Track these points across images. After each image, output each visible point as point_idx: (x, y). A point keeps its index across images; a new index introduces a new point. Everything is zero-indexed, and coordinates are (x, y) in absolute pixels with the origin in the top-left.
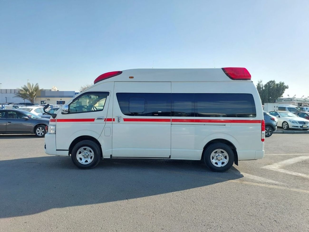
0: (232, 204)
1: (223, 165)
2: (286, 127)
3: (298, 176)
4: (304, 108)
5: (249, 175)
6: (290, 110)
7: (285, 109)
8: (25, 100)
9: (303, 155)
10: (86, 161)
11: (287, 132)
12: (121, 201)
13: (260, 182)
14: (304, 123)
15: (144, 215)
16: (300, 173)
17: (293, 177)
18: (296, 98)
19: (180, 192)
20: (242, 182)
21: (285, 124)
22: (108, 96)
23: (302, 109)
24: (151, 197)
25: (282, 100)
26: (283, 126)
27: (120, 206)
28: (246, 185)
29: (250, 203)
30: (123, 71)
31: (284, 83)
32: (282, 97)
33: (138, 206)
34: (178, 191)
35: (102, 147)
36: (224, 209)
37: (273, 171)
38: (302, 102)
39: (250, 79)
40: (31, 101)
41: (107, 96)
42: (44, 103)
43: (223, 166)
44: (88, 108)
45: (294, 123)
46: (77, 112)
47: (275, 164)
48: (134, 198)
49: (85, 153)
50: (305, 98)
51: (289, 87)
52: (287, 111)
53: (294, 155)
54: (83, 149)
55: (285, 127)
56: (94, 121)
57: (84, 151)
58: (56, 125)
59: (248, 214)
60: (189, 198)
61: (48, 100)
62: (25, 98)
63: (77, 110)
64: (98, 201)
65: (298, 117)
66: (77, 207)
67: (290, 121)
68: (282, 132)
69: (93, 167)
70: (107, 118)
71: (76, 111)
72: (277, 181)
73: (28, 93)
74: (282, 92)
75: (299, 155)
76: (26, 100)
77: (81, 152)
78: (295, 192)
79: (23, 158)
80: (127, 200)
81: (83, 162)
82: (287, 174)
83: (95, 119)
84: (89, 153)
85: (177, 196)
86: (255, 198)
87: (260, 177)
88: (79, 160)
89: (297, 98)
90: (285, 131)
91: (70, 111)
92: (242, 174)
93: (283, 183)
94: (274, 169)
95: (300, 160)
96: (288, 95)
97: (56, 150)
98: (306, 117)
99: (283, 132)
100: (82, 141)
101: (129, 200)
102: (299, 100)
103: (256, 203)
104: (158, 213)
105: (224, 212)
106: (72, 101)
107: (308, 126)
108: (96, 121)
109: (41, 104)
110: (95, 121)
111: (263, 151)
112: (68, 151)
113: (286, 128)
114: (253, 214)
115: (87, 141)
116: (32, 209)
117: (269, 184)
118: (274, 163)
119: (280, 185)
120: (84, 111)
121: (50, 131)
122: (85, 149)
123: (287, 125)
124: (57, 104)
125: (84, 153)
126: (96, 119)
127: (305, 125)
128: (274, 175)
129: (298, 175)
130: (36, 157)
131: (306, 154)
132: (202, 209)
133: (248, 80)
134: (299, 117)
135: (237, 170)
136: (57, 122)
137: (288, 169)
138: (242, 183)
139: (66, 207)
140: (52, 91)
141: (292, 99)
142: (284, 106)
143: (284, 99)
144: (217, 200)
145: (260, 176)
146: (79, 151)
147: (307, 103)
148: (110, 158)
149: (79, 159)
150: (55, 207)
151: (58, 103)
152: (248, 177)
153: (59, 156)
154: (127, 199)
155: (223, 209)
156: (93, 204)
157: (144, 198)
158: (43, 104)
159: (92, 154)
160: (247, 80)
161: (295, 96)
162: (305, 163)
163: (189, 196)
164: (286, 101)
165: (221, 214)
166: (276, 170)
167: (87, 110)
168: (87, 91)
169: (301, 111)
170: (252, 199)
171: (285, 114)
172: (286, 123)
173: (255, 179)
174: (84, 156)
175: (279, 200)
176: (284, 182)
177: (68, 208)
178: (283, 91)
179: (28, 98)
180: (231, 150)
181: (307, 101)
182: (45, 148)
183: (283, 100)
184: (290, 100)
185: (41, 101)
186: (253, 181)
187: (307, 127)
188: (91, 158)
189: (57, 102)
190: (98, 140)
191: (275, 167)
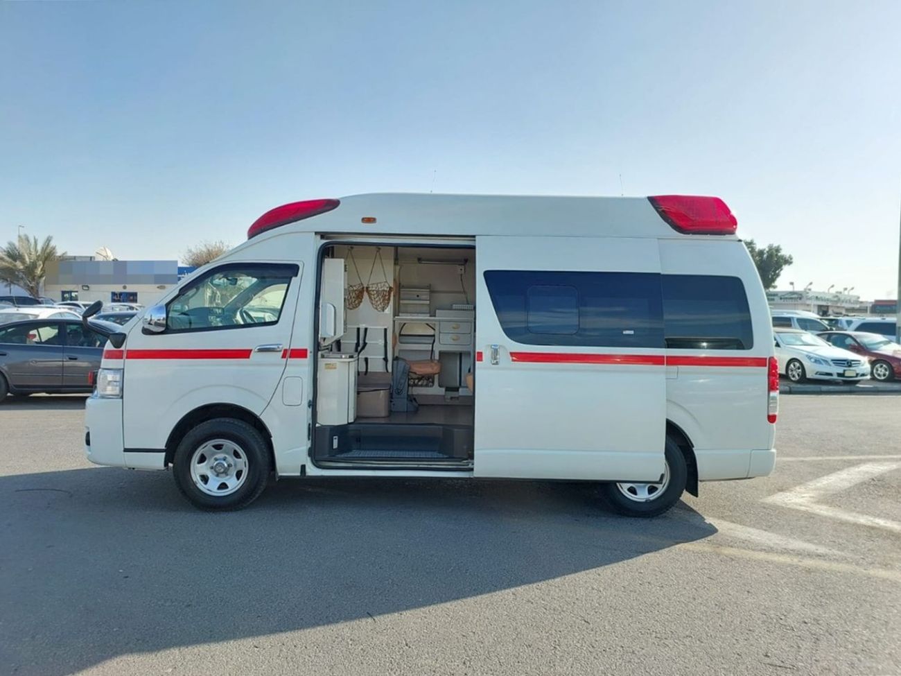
0: (708, 627)
1: (652, 495)
2: (798, 375)
3: (877, 526)
4: (841, 320)
5: (732, 525)
6: (806, 324)
7: (788, 323)
8: (12, 286)
9: (869, 461)
10: (223, 486)
11: (799, 390)
12: (352, 623)
13: (770, 550)
14: (849, 363)
15: (434, 671)
16: (879, 516)
17: (864, 531)
18: (813, 290)
19: (535, 585)
20: (717, 550)
21: (794, 366)
22: (294, 278)
23: (834, 322)
24: (448, 605)
25: (772, 297)
26: (790, 373)
27: (350, 642)
28: (732, 560)
29: (764, 622)
30: (342, 198)
31: (781, 249)
32: (775, 287)
33: (410, 642)
34: (530, 583)
35: (275, 440)
36: (687, 643)
37: (798, 511)
38: (829, 304)
39: (732, 233)
40: (31, 289)
41: (291, 278)
42: (71, 298)
43: (652, 499)
44: (226, 313)
45: (820, 363)
46: (193, 326)
47: (798, 488)
48: (394, 611)
49: (220, 459)
50: (837, 292)
51: (793, 260)
52: (795, 328)
53: (845, 461)
54: (213, 449)
55: (794, 376)
56: (248, 357)
57: (214, 454)
58: (123, 369)
59: (767, 660)
60: (570, 607)
61: (85, 288)
62: (12, 282)
63: (192, 322)
64: (275, 624)
65: (830, 345)
66: (206, 646)
67: (810, 358)
68: (787, 388)
69: (245, 505)
70: (292, 348)
71: (190, 323)
72: (820, 543)
73: (22, 267)
74: (774, 275)
75: (856, 460)
76: (16, 286)
77: (205, 455)
78: (884, 580)
79: (11, 474)
80: (370, 620)
81: (212, 488)
82: (843, 523)
83: (251, 351)
84: (231, 459)
85: (529, 601)
86: (770, 604)
87: (765, 530)
88: (200, 481)
89: (815, 292)
90: (793, 385)
91: (169, 323)
92: (710, 524)
93: (839, 553)
94: (801, 505)
95: (866, 475)
96: (792, 284)
97: (123, 449)
98: (850, 345)
99: (790, 388)
100: (209, 421)
101: (376, 619)
102: (821, 298)
103: (781, 622)
104: (479, 665)
105: (690, 654)
106: (176, 292)
107: (858, 372)
108: (254, 356)
109: (64, 299)
110: (251, 356)
111: (773, 453)
112: (164, 454)
113: (797, 377)
114: (783, 662)
115: (225, 422)
116: (51, 660)
117: (799, 553)
118: (795, 486)
119: (835, 559)
120: (213, 325)
121: (105, 389)
122: (218, 447)
123: (800, 370)
124: (114, 301)
125: (216, 460)
126: (256, 350)
127: (851, 368)
128: (803, 523)
129: (874, 525)
130: (53, 470)
131: (876, 457)
132: (618, 645)
133: (727, 235)
134: (833, 347)
135: (691, 510)
136: (127, 360)
137: (840, 506)
138: (718, 555)
139: (170, 647)
140: (96, 260)
141: (801, 295)
142: (786, 315)
143: (779, 295)
144: (657, 613)
145: (764, 527)
146: (199, 455)
147: (844, 305)
148: (299, 474)
149: (199, 479)
150: (131, 651)
151: (116, 298)
152: (729, 531)
153: (133, 469)
154: (370, 615)
155: (685, 645)
156: (260, 634)
157: (426, 609)
158: (69, 302)
159: (242, 463)
160: (724, 234)
161: (809, 287)
162: (883, 486)
163: (567, 599)
164: (786, 298)
165: (681, 662)
166: (808, 509)
167: (221, 322)
168: (224, 260)
169: (834, 329)
170: (763, 607)
171: (793, 338)
172: (797, 364)
173: (753, 537)
174: (217, 469)
175: (848, 609)
176: (842, 548)
177: (175, 651)
178: (777, 272)
179: (22, 283)
180: (678, 448)
181: (843, 302)
182: (88, 443)
183: (775, 298)
184: (796, 298)
185: (64, 293)
186: (746, 544)
187: (855, 375)
188: (239, 475)
189: (114, 294)
190: (263, 418)
191: (798, 498)
